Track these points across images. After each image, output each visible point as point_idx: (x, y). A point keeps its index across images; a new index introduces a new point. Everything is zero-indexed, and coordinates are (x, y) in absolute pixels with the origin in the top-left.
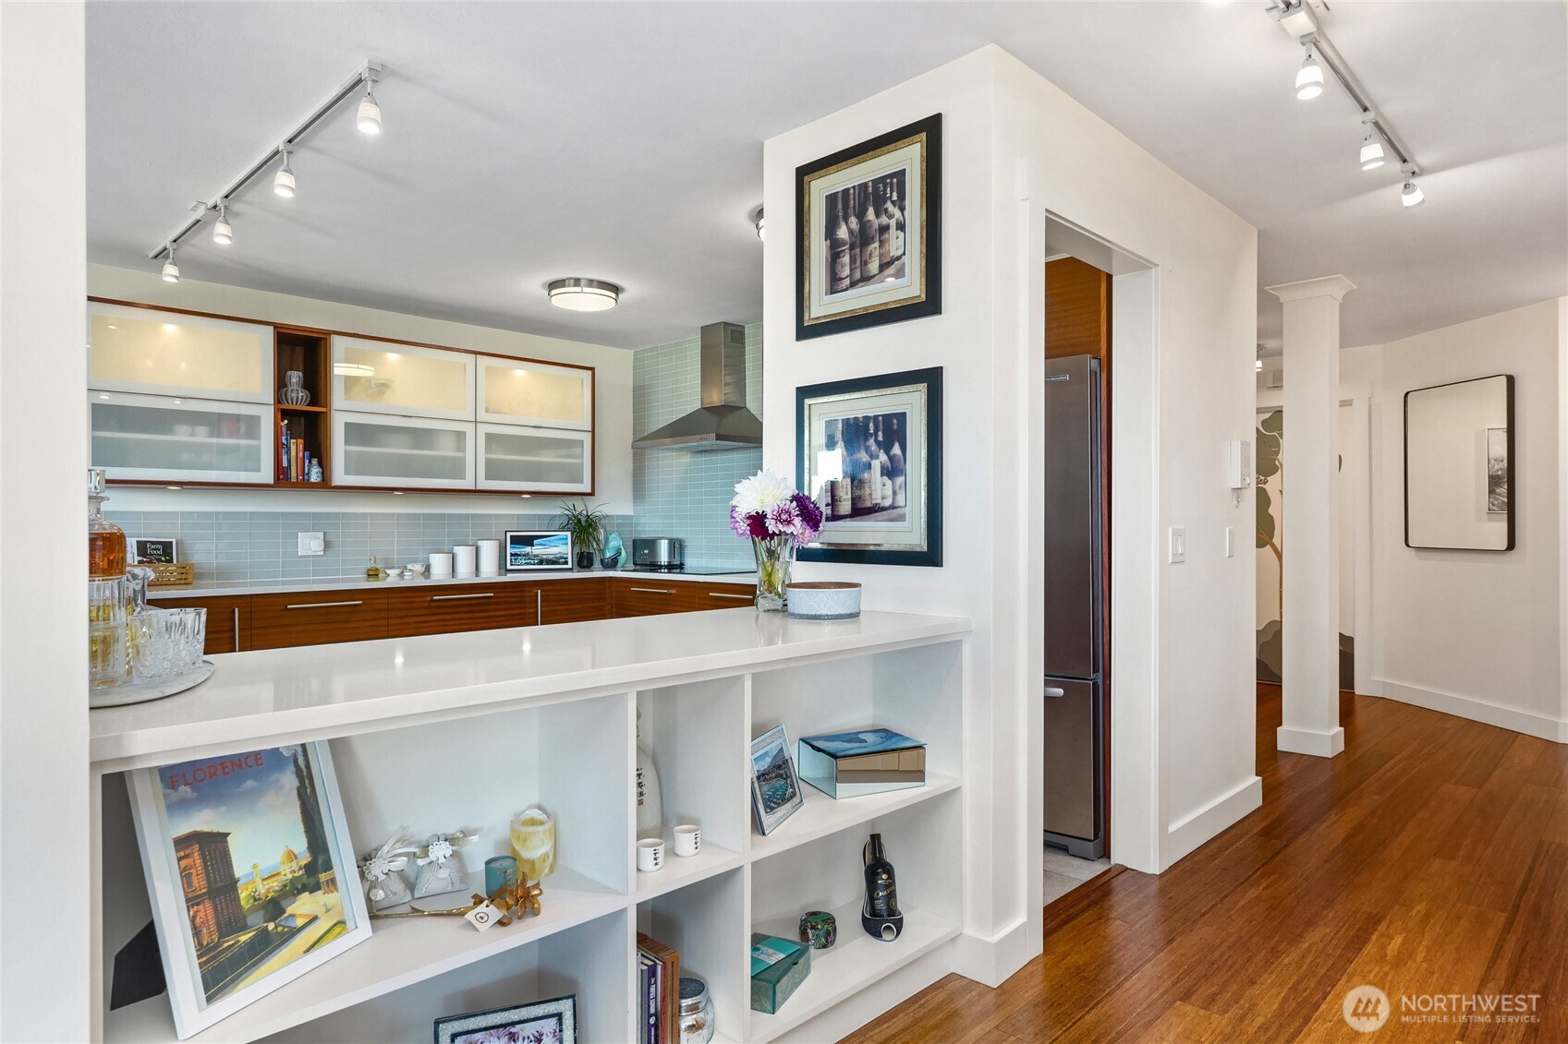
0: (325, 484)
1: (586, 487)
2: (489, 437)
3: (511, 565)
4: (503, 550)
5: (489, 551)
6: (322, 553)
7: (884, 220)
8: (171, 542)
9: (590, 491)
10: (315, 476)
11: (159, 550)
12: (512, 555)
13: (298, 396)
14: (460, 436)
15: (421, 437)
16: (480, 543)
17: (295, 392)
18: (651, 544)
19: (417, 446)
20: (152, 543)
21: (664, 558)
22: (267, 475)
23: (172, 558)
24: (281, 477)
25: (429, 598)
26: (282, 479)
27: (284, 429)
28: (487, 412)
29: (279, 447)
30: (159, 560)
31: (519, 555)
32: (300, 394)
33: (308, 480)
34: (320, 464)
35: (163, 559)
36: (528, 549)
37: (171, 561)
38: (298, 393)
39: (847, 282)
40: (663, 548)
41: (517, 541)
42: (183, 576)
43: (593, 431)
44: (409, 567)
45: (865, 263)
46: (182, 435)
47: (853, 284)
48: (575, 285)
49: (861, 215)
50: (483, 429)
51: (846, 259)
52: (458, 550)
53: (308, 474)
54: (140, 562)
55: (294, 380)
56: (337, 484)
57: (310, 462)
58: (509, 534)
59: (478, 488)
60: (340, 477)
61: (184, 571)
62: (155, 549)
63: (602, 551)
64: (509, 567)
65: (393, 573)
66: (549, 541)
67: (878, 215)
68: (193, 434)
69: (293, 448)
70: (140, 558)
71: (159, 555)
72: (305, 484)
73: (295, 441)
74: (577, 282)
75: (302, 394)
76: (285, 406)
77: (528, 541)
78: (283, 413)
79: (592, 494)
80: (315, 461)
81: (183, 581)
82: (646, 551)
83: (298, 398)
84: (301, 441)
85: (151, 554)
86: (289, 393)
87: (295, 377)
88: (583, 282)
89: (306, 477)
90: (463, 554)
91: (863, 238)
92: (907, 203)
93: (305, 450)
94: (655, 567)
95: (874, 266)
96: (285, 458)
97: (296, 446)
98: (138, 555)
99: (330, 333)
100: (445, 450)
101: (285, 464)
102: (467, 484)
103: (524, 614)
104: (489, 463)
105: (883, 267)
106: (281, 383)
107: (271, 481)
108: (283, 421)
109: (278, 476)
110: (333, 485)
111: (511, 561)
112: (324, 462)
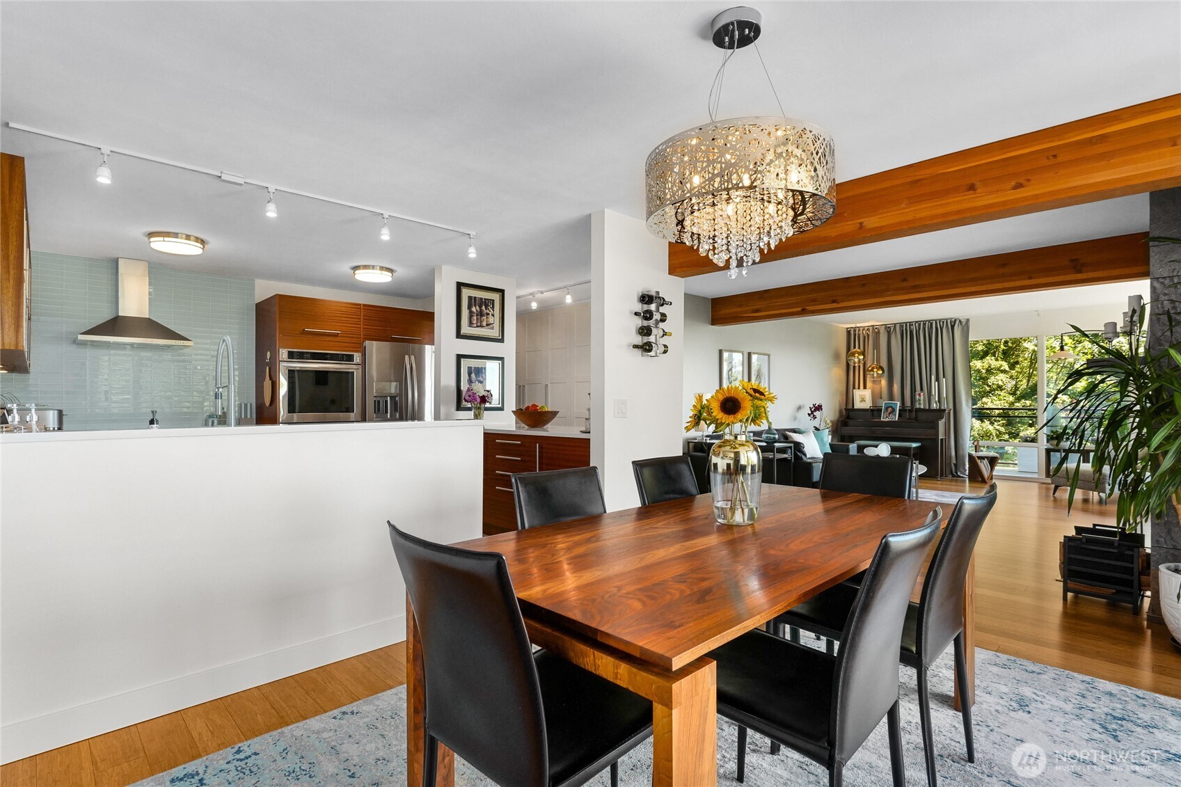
7: (488, 312)
39: (475, 325)
45: (481, 322)
47: (477, 326)
48: (186, 239)
49: (480, 307)
51: (475, 318)
67: (486, 309)
74: (188, 237)
88: (192, 238)
91: (481, 314)
92: (495, 309)
95: (484, 324)
105: (487, 325)
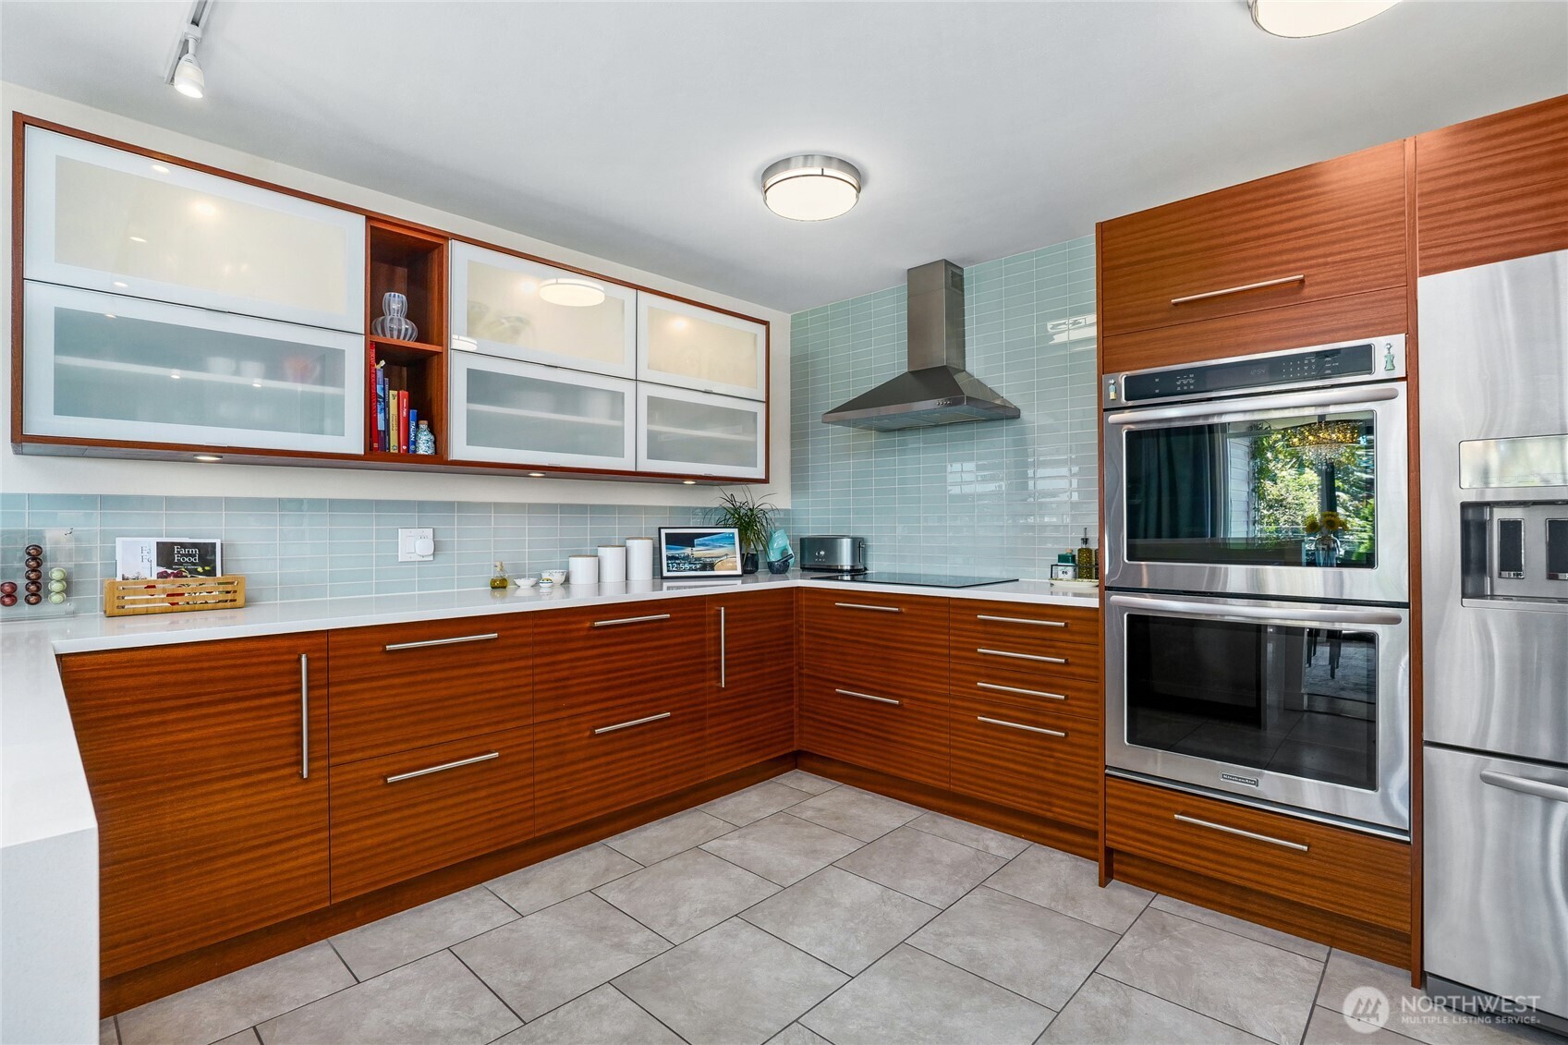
0: (439, 460)
1: (759, 473)
2: (651, 400)
3: (668, 571)
4: (657, 551)
5: (641, 552)
6: (431, 558)
8: (214, 545)
9: (764, 477)
10: (424, 446)
11: (194, 556)
12: (668, 558)
13: (399, 328)
14: (617, 397)
15: (567, 396)
16: (629, 543)
17: (396, 321)
18: (829, 544)
19: (559, 409)
20: (183, 545)
21: (845, 561)
22: (352, 440)
23: (214, 569)
24: (376, 445)
25: (588, 625)
26: (377, 450)
27: (380, 374)
28: (649, 368)
29: (373, 403)
30: (194, 573)
31: (677, 558)
32: (404, 327)
33: (415, 451)
34: (431, 430)
35: (200, 569)
36: (688, 551)
37: (212, 573)
38: (400, 325)
40: (845, 548)
41: (674, 540)
42: (229, 597)
43: (767, 402)
44: (545, 575)
46: (219, 372)
50: (646, 391)
52: (603, 552)
53: (415, 443)
54: (161, 575)
55: (395, 306)
56: (455, 458)
57: (417, 426)
58: (663, 532)
59: (640, 469)
60: (460, 448)
61: (229, 588)
62: (186, 556)
63: (766, 552)
64: (666, 574)
65: (525, 583)
66: (712, 540)
68: (237, 372)
69: (393, 403)
70: (162, 569)
71: (194, 564)
72: (409, 459)
73: (396, 392)
75: (406, 326)
76: (381, 339)
77: (688, 540)
78: (379, 350)
79: (766, 481)
80: (424, 425)
81: (229, 604)
82: (822, 553)
83: (399, 331)
84: (404, 393)
85: (181, 564)
86: (388, 324)
87: (396, 302)
89: (412, 447)
90: (611, 557)
93: (410, 407)
94: (834, 572)
96: (380, 417)
97: (395, 401)
98: (158, 565)
99: (446, 237)
100: (597, 415)
101: (381, 426)
102: (625, 464)
103: (703, 640)
104: (652, 436)
106: (375, 310)
107: (359, 449)
108: (378, 363)
109: (371, 446)
110: (450, 458)
111: (668, 566)
112: (437, 427)
